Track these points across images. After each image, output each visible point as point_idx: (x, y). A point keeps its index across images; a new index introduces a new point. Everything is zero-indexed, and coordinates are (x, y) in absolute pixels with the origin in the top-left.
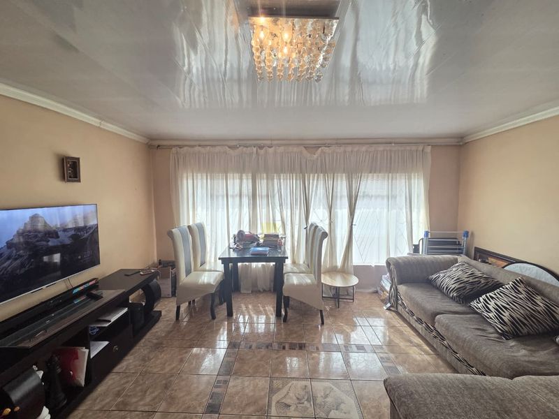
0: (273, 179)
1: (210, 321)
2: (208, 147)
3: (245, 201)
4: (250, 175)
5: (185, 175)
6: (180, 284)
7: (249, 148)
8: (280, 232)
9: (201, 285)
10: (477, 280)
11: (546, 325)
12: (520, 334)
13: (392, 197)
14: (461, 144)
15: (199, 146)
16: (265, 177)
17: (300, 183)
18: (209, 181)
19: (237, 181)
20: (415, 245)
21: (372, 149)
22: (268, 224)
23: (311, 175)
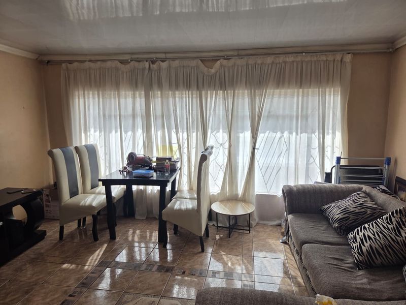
0: (168, 98)
1: (91, 243)
2: (99, 63)
3: (139, 121)
4: (143, 93)
5: (77, 93)
6: (63, 204)
7: (141, 63)
8: (176, 156)
9: (82, 206)
10: (363, 210)
11: (401, 256)
12: (374, 264)
13: (302, 116)
14: (391, 50)
15: (90, 61)
16: (159, 95)
17: (196, 101)
18: (101, 99)
19: (130, 100)
20: (327, 174)
21: (281, 59)
22: (164, 147)
23: (209, 92)
